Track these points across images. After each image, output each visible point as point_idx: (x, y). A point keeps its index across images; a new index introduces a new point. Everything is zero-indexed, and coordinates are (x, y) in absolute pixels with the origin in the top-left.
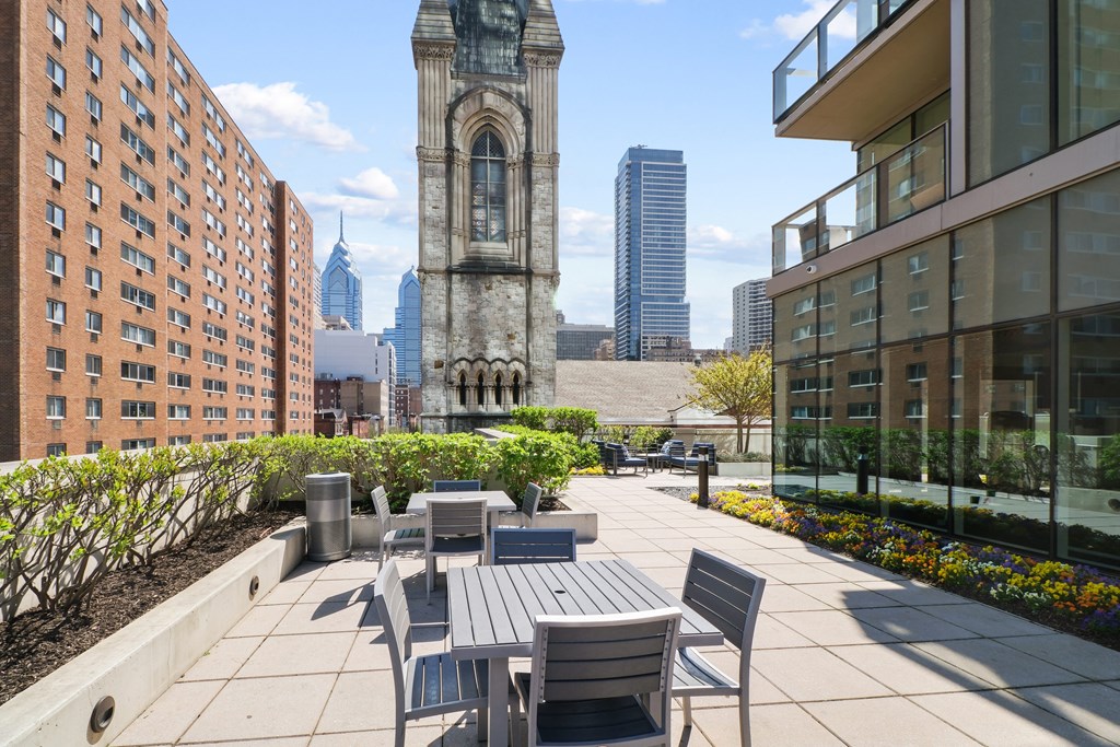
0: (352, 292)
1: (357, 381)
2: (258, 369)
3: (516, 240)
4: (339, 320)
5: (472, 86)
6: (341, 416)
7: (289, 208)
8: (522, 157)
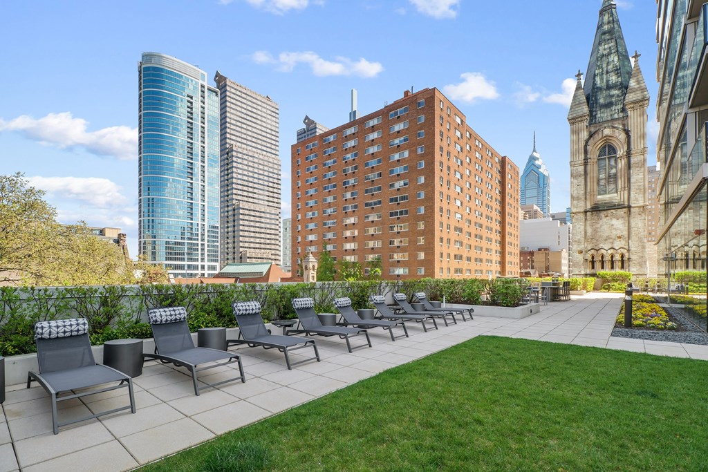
0: (542, 185)
1: (545, 250)
2: (494, 251)
3: (622, 192)
4: (532, 208)
5: (597, 129)
6: (535, 273)
7: (508, 167)
8: (625, 153)
